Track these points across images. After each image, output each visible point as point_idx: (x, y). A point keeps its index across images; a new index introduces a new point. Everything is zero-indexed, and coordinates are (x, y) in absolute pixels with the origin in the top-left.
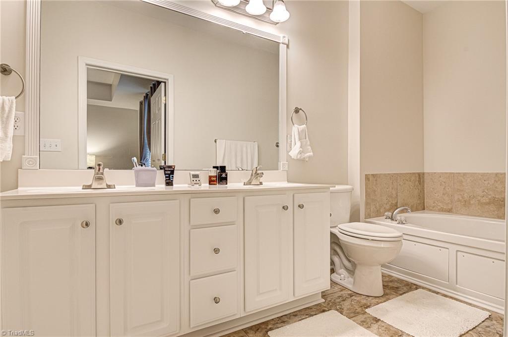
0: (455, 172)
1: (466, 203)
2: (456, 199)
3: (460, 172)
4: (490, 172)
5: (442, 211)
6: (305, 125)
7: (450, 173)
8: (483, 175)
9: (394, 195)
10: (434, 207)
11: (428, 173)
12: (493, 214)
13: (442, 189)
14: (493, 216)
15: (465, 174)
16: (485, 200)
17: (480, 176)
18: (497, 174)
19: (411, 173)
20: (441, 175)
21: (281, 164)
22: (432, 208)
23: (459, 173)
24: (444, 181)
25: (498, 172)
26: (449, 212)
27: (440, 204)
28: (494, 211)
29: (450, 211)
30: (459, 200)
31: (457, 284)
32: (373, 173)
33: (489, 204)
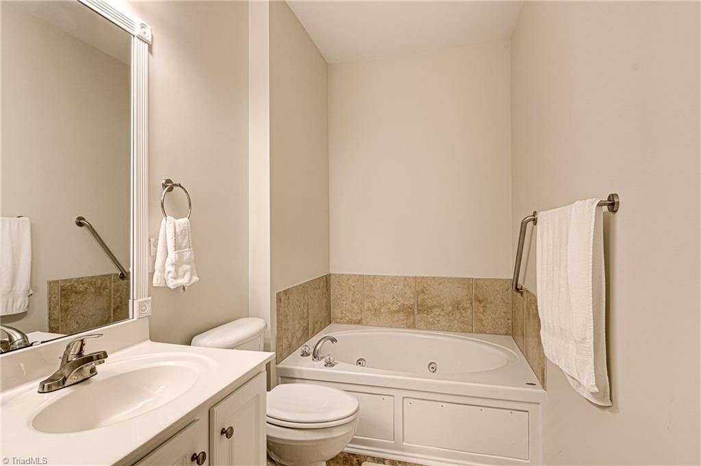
0: (365, 274)
1: (376, 312)
2: (366, 307)
3: (370, 274)
4: (399, 275)
5: (351, 323)
6: (186, 219)
7: (360, 276)
8: (393, 278)
9: (305, 315)
10: (341, 319)
11: (334, 275)
12: (402, 324)
13: (351, 296)
14: (402, 326)
15: (375, 277)
16: (395, 307)
17: (390, 280)
18: (405, 278)
19: (319, 278)
20: (349, 277)
21: (135, 306)
22: (338, 320)
23: (369, 276)
24: (353, 285)
25: (407, 275)
26: (358, 324)
27: (348, 314)
28: (403, 321)
29: (359, 322)
30: (369, 309)
31: (403, 440)
32: (284, 289)
33: (398, 312)
